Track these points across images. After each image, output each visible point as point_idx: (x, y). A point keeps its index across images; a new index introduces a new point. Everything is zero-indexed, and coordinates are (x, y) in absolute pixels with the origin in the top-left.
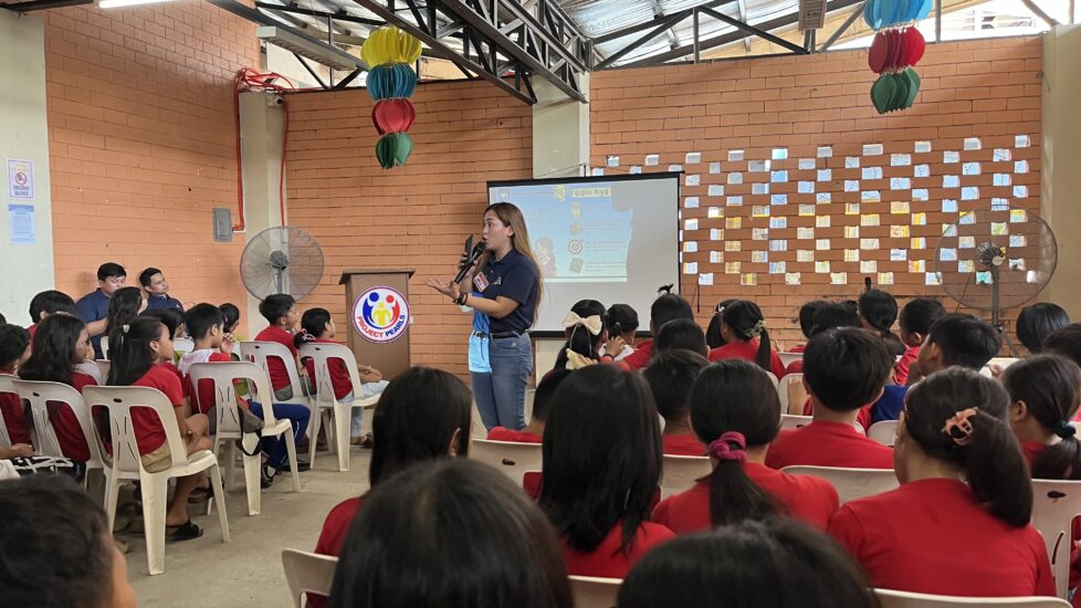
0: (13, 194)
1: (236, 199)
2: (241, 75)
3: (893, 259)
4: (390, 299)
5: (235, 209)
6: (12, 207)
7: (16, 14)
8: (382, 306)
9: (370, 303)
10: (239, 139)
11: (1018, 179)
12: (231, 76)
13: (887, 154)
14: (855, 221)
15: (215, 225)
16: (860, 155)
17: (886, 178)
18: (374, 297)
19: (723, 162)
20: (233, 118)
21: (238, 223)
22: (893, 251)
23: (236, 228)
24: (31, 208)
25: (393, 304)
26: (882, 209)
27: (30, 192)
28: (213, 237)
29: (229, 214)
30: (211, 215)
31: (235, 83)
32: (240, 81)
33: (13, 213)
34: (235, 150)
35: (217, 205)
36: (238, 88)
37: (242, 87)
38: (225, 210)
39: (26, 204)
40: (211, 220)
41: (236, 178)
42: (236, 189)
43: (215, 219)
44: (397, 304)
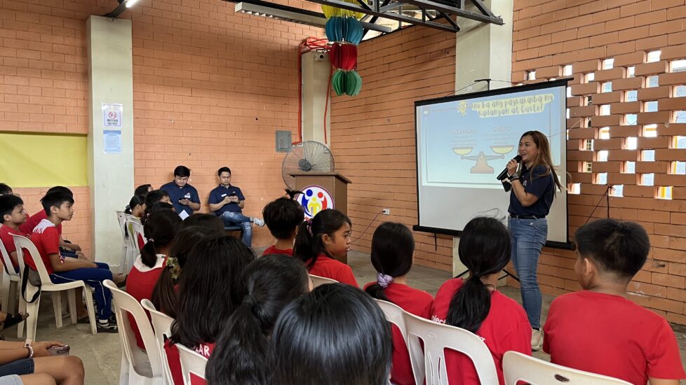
0: (107, 124)
1: (296, 125)
2: (304, 42)
4: (320, 195)
5: (295, 131)
6: (105, 132)
7: (110, 19)
8: (314, 199)
9: (307, 197)
10: (300, 85)
12: (297, 44)
15: (277, 141)
18: (310, 193)
19: (639, 64)
20: (296, 71)
21: (298, 140)
23: (295, 143)
24: (119, 132)
25: (323, 199)
27: (118, 123)
28: (275, 149)
29: (290, 134)
30: (274, 135)
31: (300, 48)
32: (303, 46)
33: (107, 135)
34: (297, 93)
35: (280, 129)
36: (302, 50)
37: (305, 49)
38: (286, 132)
39: (116, 129)
40: (275, 139)
41: (297, 111)
42: (297, 118)
43: (277, 138)
44: (325, 199)
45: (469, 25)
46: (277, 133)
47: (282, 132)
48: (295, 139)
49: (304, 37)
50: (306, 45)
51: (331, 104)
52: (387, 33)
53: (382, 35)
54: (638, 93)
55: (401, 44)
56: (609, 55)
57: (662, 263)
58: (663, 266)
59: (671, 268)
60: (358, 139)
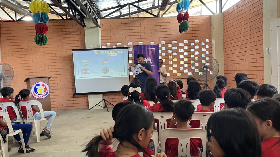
3: (180, 69)
4: (43, 85)
8: (40, 88)
9: (37, 87)
11: (207, 50)
13: (178, 43)
14: (171, 60)
16: (172, 44)
17: (178, 49)
18: (38, 85)
22: (180, 67)
26: (177, 57)
44: (46, 87)
45: (90, 26)
56: (131, 41)
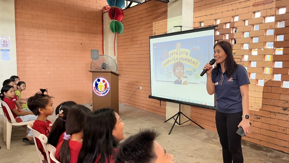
0: (2, 46)
1: (101, 47)
4: (104, 81)
6: (2, 50)
8: (101, 83)
9: (98, 82)
10: (103, 28)
12: (101, 8)
15: (91, 55)
18: (99, 80)
19: (250, 19)
20: (101, 22)
21: (102, 54)
24: (9, 50)
25: (105, 83)
27: (8, 46)
28: (90, 58)
29: (98, 51)
30: (90, 52)
31: (102, 10)
32: (104, 10)
33: (2, 52)
34: (101, 32)
35: (93, 49)
36: (104, 12)
37: (105, 11)
38: (96, 50)
39: (7, 49)
40: (90, 53)
41: (102, 40)
42: (101, 43)
43: (91, 53)
44: (106, 83)
46: (92, 50)
47: (94, 50)
48: (100, 53)
49: (105, 6)
50: (105, 9)
51: (117, 37)
52: (140, 4)
53: (138, 5)
54: (250, 33)
55: (146, 9)
56: (236, 14)
57: (258, 117)
58: (259, 118)
59: (263, 119)
60: (128, 54)
